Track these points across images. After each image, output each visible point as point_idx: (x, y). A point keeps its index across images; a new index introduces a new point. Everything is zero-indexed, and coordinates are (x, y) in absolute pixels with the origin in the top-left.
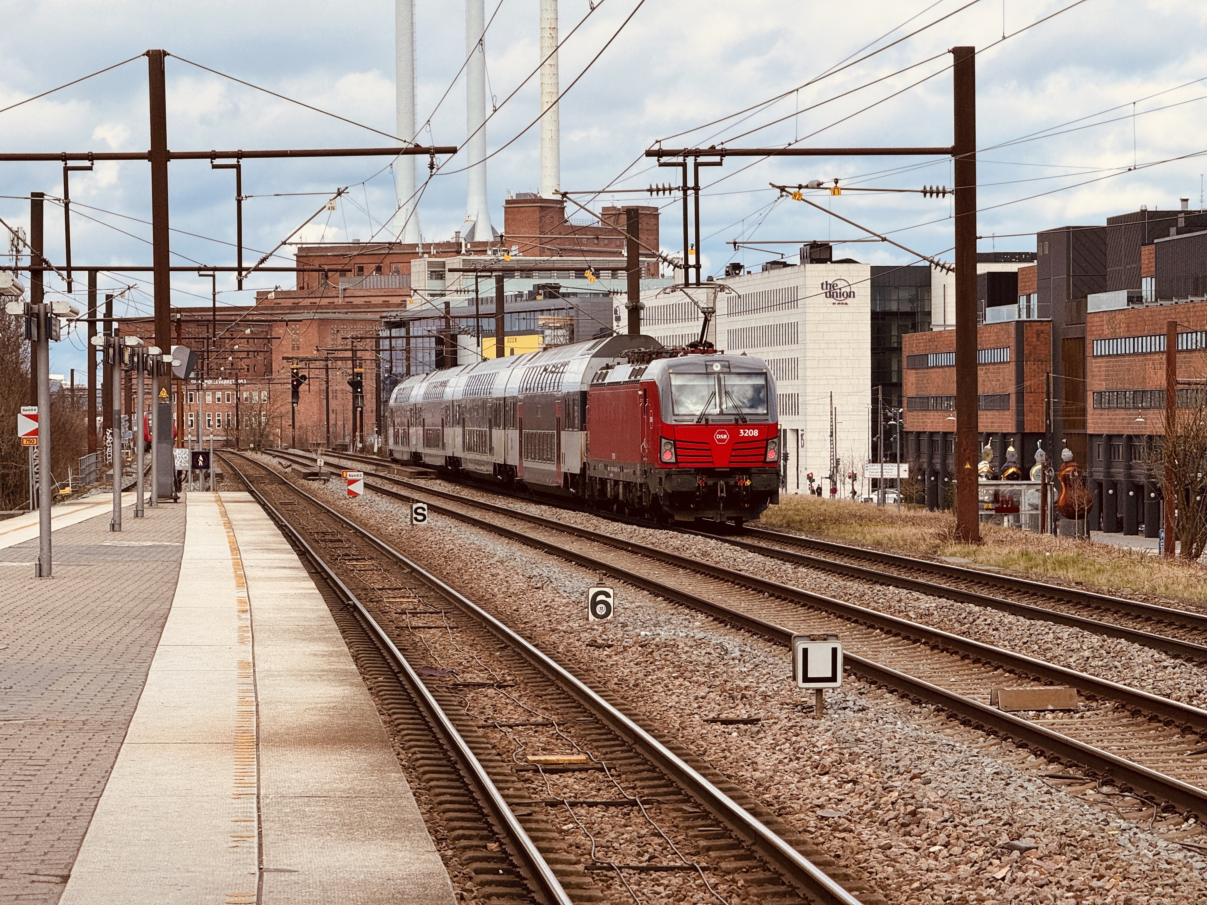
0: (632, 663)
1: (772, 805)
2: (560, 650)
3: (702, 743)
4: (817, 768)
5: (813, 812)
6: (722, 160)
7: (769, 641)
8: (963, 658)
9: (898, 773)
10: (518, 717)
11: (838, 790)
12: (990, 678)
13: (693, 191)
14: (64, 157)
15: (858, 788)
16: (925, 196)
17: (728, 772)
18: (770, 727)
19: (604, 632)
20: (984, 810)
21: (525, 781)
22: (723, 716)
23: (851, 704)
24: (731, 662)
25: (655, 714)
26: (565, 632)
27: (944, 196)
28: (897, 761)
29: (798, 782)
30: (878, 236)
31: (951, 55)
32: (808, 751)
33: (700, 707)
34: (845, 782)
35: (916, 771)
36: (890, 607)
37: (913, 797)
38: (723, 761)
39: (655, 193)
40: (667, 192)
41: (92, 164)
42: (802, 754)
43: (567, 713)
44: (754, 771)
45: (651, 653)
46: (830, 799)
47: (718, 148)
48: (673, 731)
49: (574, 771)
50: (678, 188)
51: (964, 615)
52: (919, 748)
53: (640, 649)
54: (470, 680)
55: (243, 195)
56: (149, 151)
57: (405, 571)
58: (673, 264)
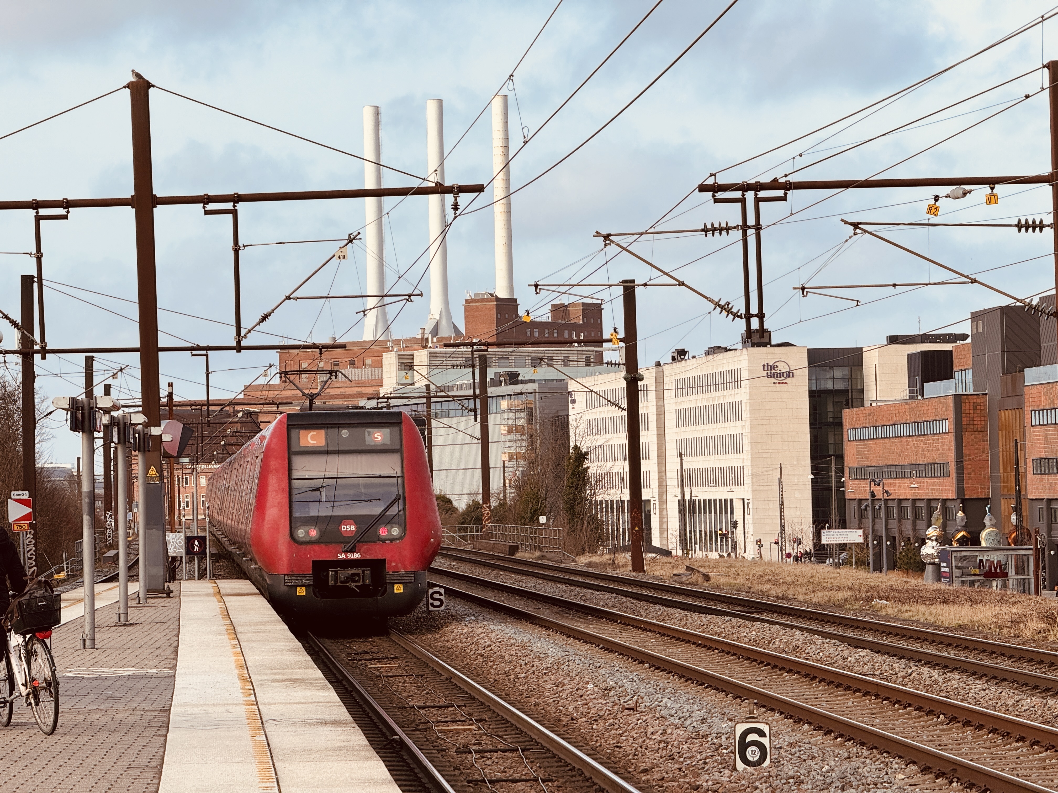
6: (786, 194)
13: (754, 231)
14: (36, 205)
16: (1020, 231)
27: (1041, 231)
30: (968, 277)
31: (1046, 71)
39: (710, 233)
40: (724, 233)
41: (68, 212)
47: (782, 180)
50: (736, 228)
55: (240, 244)
56: (132, 196)
57: (442, 678)
58: (731, 313)
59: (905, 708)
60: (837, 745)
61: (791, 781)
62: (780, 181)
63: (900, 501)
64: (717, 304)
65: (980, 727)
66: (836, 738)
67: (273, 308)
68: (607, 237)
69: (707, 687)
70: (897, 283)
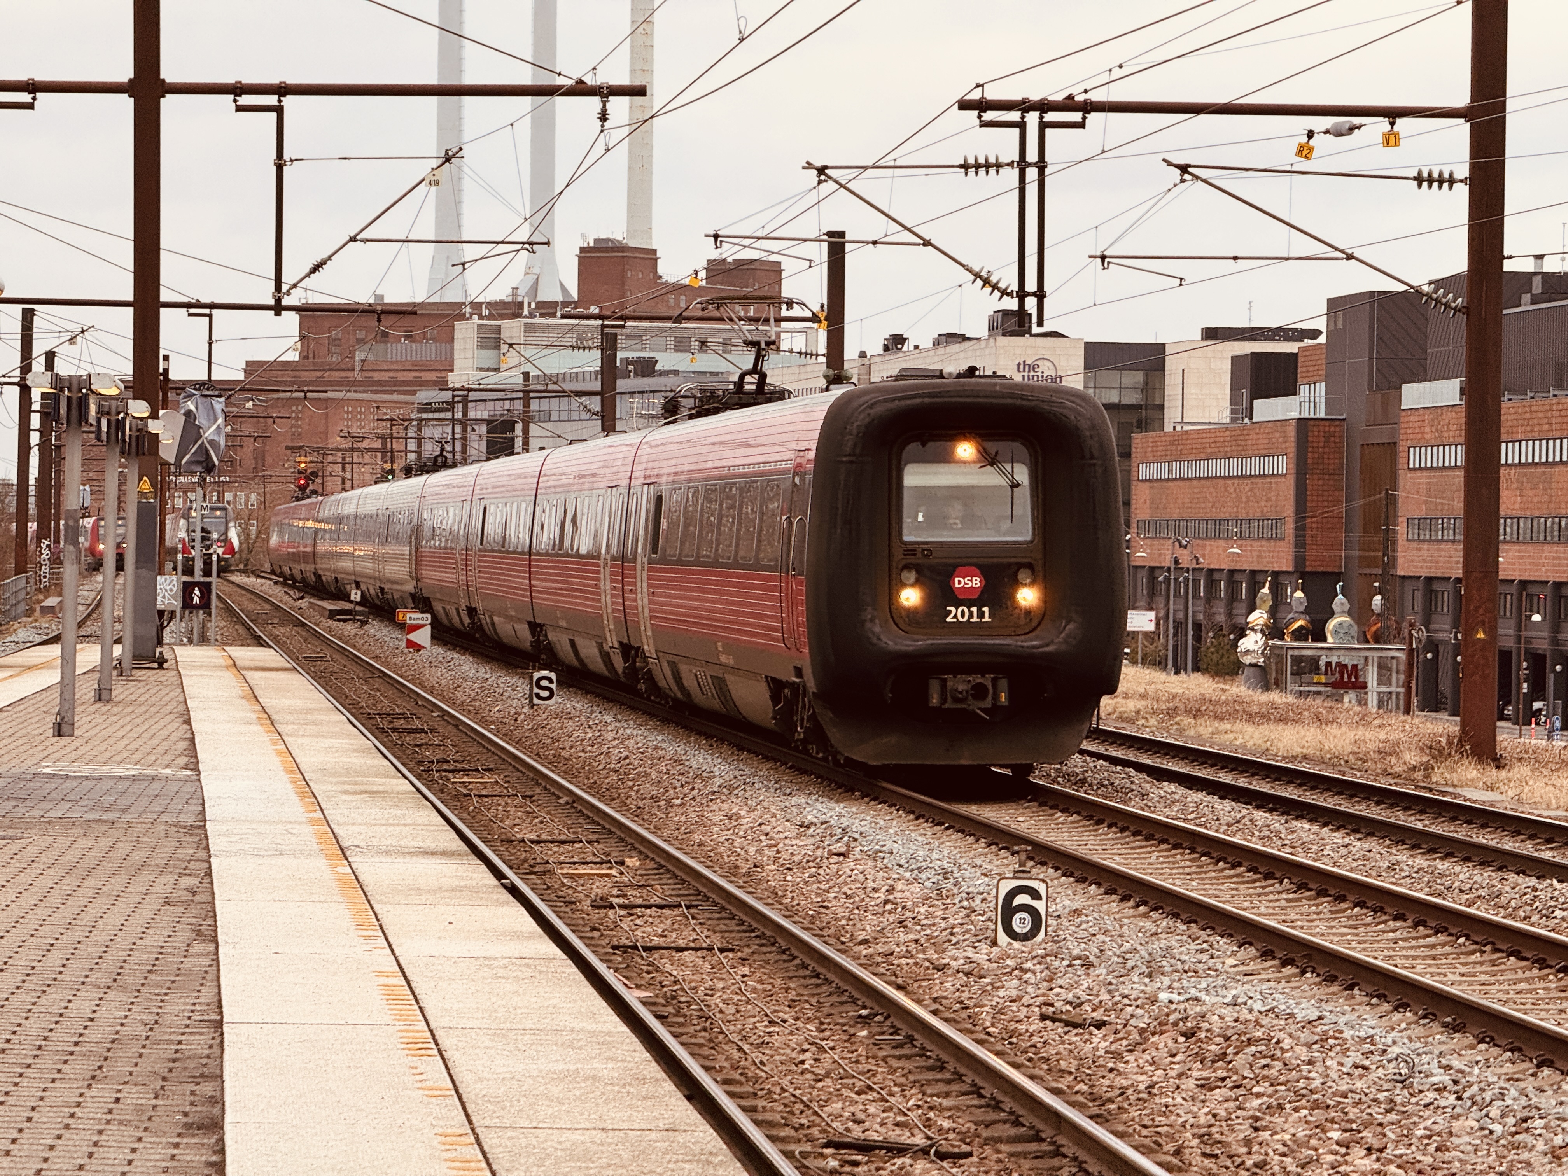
6: (1084, 118)
13: (1035, 170)
16: (1420, 186)
27: (1451, 188)
30: (1342, 251)
39: (972, 171)
40: (992, 171)
41: (34, 99)
47: (1080, 98)
50: (1010, 164)
55: (286, 157)
56: (130, 80)
57: (561, 801)
59: (1233, 867)
60: (1139, 916)
61: (1077, 962)
62: (1077, 99)
63: (1211, 571)
64: (977, 275)
65: (1341, 899)
66: (1138, 906)
67: (330, 253)
68: (822, 170)
69: (947, 829)
70: (1239, 255)
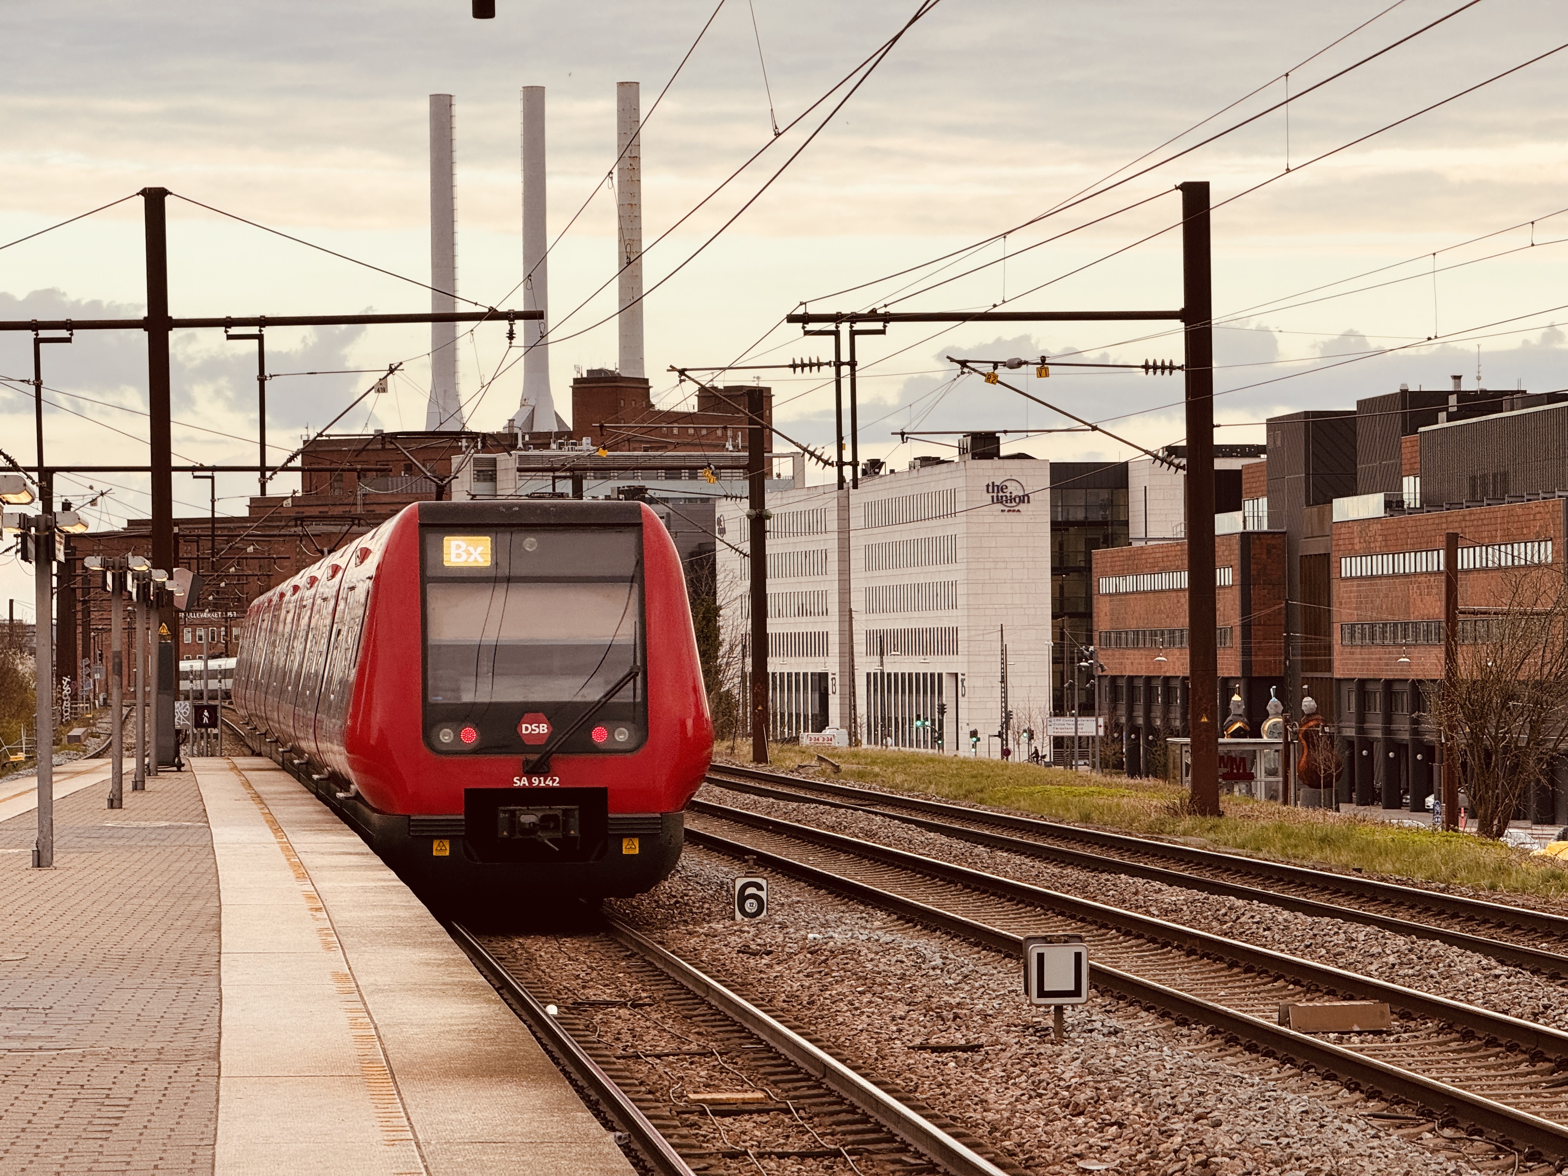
0: (801, 975)
1: (1015, 1155)
2: (704, 958)
3: (912, 1076)
4: (1067, 1106)
5: (1070, 1163)
6: (885, 327)
7: (976, 945)
8: (1231, 966)
9: (1176, 1113)
10: (664, 1045)
11: (1099, 1135)
12: (1269, 991)
13: (848, 368)
14: (35, 326)
15: (1128, 1132)
16: (1147, 372)
17: (951, 1113)
18: (997, 1054)
19: (756, 935)
20: (1298, 1159)
21: (691, 1126)
22: (933, 1041)
23: (1098, 1025)
24: (931, 973)
25: (842, 1039)
26: (706, 935)
27: (1171, 373)
28: (1173, 1098)
29: (1046, 1125)
30: (1088, 424)
31: (1179, 193)
32: (1051, 1086)
33: (900, 1031)
34: (1107, 1125)
35: (1199, 1110)
36: (1124, 902)
37: (1201, 1143)
38: (942, 1100)
39: (799, 370)
40: (815, 368)
41: (72, 334)
42: (1045, 1089)
43: (728, 1039)
44: (985, 1111)
45: (825, 961)
46: (1091, 1147)
47: (881, 311)
48: (870, 1061)
49: (751, 1112)
50: (829, 364)
51: (1223, 911)
52: (1199, 1081)
53: (809, 956)
54: (594, 998)
55: (267, 373)
56: (145, 318)
58: (822, 460)
63: (1167, 679)
64: (806, 450)
68: (682, 372)
